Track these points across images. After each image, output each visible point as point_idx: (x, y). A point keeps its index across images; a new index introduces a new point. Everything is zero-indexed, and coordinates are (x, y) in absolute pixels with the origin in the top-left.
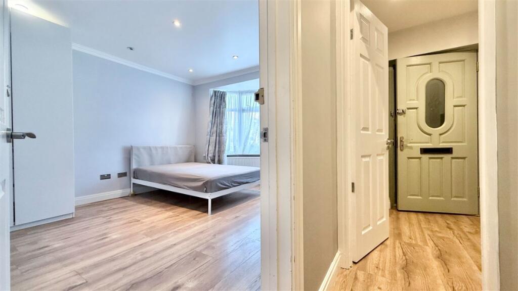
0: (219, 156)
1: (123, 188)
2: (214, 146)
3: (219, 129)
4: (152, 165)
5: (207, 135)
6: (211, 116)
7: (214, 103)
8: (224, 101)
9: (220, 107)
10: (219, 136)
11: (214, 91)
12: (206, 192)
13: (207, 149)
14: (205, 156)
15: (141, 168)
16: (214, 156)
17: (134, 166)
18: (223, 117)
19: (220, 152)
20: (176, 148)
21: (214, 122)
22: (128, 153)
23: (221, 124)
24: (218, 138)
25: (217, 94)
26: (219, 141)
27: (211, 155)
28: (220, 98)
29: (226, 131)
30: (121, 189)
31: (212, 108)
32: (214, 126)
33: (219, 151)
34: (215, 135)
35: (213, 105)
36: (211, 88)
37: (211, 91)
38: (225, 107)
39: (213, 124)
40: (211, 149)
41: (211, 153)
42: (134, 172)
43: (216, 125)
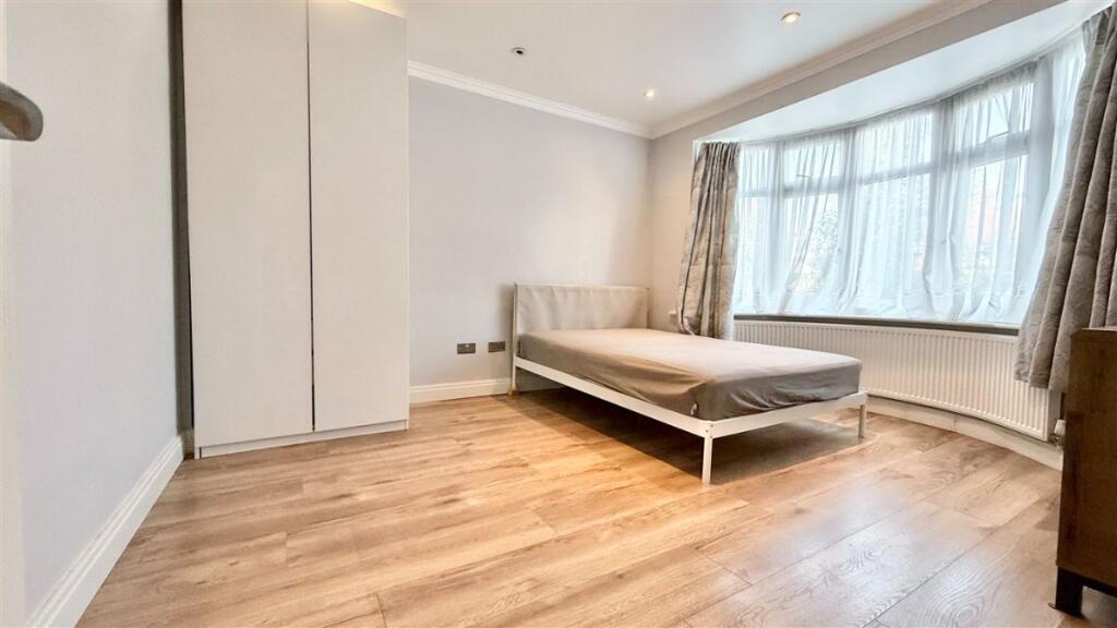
0: (712, 317)
1: (497, 378)
2: (700, 288)
3: (716, 244)
4: (555, 329)
5: (683, 261)
6: (695, 212)
7: (705, 175)
8: (733, 169)
9: (720, 187)
10: (715, 265)
11: (705, 144)
12: (697, 415)
13: (681, 296)
14: (675, 316)
15: (532, 334)
16: (699, 316)
17: (520, 330)
18: (729, 213)
19: (717, 305)
20: (607, 291)
21: (703, 229)
22: (510, 300)
23: (722, 230)
24: (710, 267)
25: (712, 152)
26: (715, 276)
27: (690, 313)
28: (722, 161)
29: (735, 251)
30: (493, 377)
31: (697, 190)
32: (701, 238)
33: (714, 305)
34: (703, 261)
35: (700, 183)
36: (695, 139)
37: (697, 145)
38: (736, 186)
39: (698, 232)
40: (693, 296)
41: (691, 308)
42: (519, 343)
43: (706, 236)
